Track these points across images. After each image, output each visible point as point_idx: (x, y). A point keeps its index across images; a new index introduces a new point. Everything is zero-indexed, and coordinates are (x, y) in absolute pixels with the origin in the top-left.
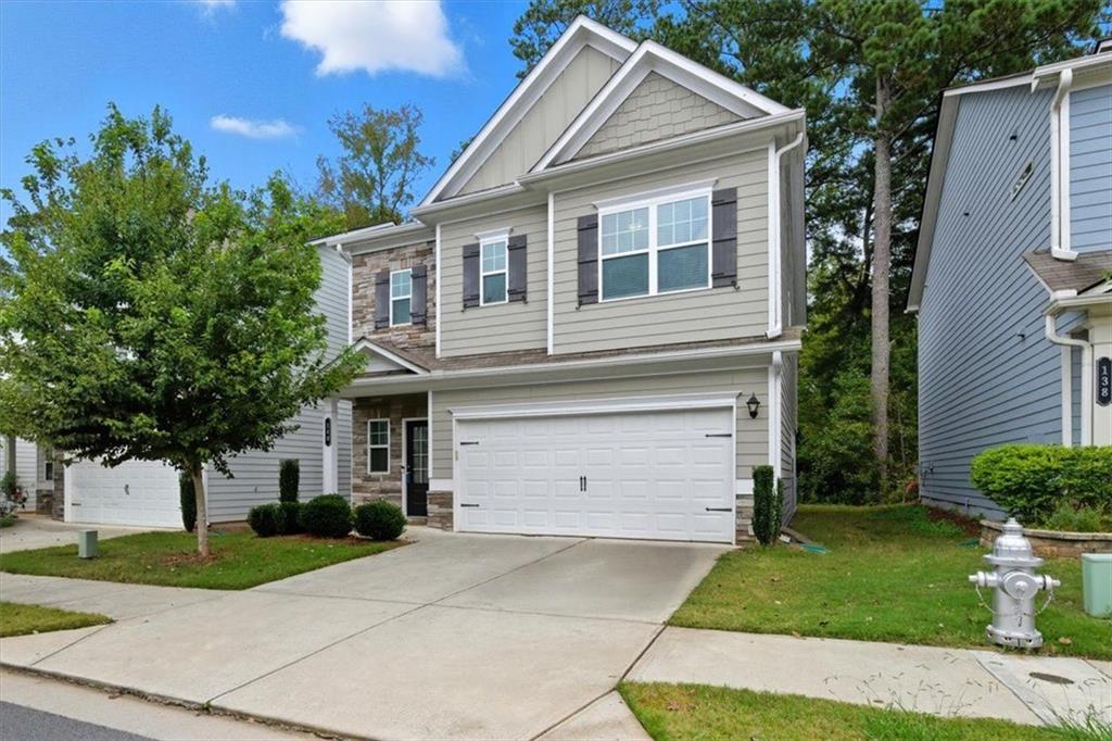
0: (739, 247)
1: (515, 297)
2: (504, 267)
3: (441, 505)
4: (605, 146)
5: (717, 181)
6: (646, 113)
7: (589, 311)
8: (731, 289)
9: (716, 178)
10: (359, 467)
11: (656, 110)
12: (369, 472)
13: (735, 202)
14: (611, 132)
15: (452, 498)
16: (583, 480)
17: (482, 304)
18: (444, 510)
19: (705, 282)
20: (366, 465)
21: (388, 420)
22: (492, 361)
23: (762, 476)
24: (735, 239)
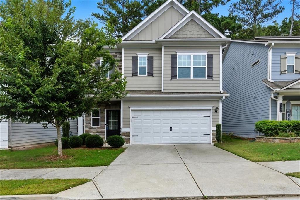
0: (213, 70)
1: (149, 74)
2: (146, 65)
3: (126, 136)
4: (179, 36)
5: (208, 52)
6: (190, 30)
7: (174, 81)
8: (211, 80)
9: (208, 51)
10: (88, 124)
11: (193, 30)
12: (92, 126)
13: (212, 58)
14: (181, 33)
15: (130, 134)
16: (171, 128)
17: (138, 75)
18: (127, 138)
19: (205, 77)
20: (91, 124)
21: (100, 109)
22: (144, 93)
23: (218, 126)
24: (212, 67)
